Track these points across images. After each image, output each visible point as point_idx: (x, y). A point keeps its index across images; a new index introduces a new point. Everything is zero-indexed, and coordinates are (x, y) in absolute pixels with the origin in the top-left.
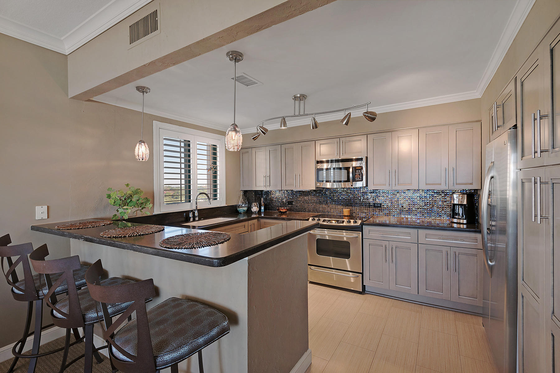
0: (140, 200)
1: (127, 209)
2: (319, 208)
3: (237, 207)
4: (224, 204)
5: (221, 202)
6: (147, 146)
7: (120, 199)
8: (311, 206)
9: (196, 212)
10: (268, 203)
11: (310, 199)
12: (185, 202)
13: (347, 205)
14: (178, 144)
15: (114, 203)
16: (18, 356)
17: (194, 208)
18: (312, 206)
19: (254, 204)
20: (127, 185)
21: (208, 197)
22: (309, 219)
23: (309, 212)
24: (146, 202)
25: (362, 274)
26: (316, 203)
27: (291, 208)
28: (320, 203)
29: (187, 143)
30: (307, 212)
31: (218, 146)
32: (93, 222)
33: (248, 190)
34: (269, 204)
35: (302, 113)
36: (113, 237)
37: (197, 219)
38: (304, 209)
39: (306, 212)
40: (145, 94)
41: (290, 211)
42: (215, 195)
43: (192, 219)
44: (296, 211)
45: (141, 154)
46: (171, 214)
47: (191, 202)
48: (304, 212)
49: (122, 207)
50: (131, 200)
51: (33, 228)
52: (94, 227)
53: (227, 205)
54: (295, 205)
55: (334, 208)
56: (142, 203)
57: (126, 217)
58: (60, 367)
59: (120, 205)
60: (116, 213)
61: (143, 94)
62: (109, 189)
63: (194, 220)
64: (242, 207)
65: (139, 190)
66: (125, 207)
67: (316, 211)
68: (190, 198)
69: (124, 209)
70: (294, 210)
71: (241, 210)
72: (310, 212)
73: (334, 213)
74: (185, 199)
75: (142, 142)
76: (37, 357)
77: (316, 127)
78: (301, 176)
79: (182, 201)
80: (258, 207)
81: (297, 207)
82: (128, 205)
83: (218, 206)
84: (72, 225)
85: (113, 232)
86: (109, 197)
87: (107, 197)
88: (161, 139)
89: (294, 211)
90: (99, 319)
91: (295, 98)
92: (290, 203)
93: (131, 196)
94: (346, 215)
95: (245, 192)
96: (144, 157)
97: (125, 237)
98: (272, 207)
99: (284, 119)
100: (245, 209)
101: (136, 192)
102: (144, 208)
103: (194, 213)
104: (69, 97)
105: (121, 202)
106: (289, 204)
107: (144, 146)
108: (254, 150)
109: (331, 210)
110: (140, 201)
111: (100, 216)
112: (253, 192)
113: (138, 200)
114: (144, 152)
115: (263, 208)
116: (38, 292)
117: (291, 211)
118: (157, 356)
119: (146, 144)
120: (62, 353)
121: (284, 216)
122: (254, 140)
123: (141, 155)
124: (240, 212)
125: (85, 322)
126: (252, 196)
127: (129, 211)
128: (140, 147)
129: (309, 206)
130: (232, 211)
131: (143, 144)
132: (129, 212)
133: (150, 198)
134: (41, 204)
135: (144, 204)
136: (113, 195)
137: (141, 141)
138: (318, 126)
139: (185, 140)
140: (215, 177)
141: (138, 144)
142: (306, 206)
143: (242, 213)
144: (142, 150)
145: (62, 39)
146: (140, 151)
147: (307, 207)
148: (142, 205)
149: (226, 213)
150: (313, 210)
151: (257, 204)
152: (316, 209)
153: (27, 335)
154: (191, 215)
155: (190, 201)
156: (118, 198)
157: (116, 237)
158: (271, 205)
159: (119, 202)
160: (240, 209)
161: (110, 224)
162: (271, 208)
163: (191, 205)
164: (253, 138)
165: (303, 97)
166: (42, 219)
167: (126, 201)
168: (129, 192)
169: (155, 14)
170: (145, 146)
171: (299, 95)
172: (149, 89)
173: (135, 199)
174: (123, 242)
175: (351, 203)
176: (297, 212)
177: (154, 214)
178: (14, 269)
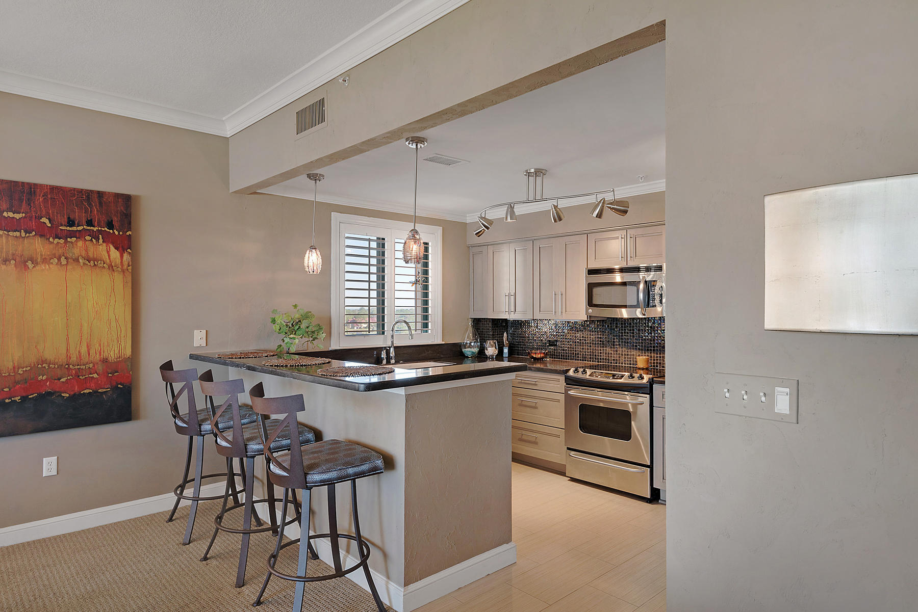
0: (310, 327)
1: (294, 339)
2: (601, 353)
3: (462, 347)
4: (439, 341)
5: (434, 337)
6: (319, 253)
7: (287, 325)
8: (586, 349)
9: (392, 349)
10: (517, 342)
11: (585, 338)
12: (378, 334)
13: (648, 350)
14: (366, 244)
15: (280, 330)
16: (181, 497)
17: (389, 344)
18: (588, 349)
19: (490, 343)
20: (295, 306)
21: (409, 327)
22: (570, 369)
23: (583, 360)
24: (318, 330)
25: (651, 467)
26: (595, 344)
27: (555, 352)
28: (603, 345)
29: (381, 242)
30: (581, 360)
31: (430, 244)
32: (256, 353)
33: (483, 319)
34: (519, 345)
35: (538, 197)
36: (275, 366)
37: (393, 361)
38: (576, 354)
39: (578, 360)
40: (318, 181)
41: (552, 358)
42: (426, 325)
43: (384, 362)
44: (561, 359)
45: (311, 264)
46: (354, 352)
47: (385, 334)
48: (576, 360)
49: (288, 335)
50: (299, 326)
51: (192, 357)
52: (256, 357)
53: (444, 343)
54: (561, 347)
55: (625, 355)
56: (313, 332)
57: (293, 350)
58: (221, 510)
59: (286, 333)
60: (281, 343)
61: (316, 183)
62: (274, 311)
63: (388, 362)
64: (470, 346)
65: (310, 314)
66: (292, 336)
67: (595, 359)
68: (383, 328)
69: (291, 338)
70: (559, 355)
71: (467, 351)
72: (585, 360)
73: (625, 364)
74: (378, 329)
75: (313, 248)
76: (198, 501)
77: (560, 219)
78: (564, 296)
79: (371, 333)
80: (496, 348)
81: (564, 350)
82: (295, 334)
83: (430, 343)
84: (232, 354)
85: (275, 361)
86: (274, 321)
87: (272, 322)
88: (342, 239)
89: (559, 358)
90: (260, 452)
91: (529, 174)
92: (552, 343)
93: (300, 321)
94: (642, 366)
95: (477, 322)
96: (315, 269)
97: (286, 366)
98: (523, 350)
99: (512, 208)
100: (476, 350)
101: (306, 316)
102: (316, 338)
103: (388, 353)
104: (230, 192)
105: (288, 328)
106: (550, 345)
107: (315, 254)
108: (491, 249)
109: (619, 357)
110: (310, 329)
111: (262, 347)
112: (490, 321)
113: (308, 327)
114: (315, 262)
115: (506, 350)
116: (200, 425)
117: (555, 358)
118: (308, 473)
119: (318, 251)
120: (222, 500)
121: (538, 366)
122: (479, 236)
123: (312, 266)
124: (466, 355)
125: (247, 452)
126: (488, 329)
127: (297, 341)
128: (310, 255)
129: (583, 349)
130: (453, 352)
131: (314, 251)
132: (297, 343)
133: (325, 325)
134: (199, 328)
135: (316, 333)
136: (279, 320)
137: (311, 246)
138: (562, 217)
139: (378, 238)
140: (426, 295)
141: (308, 251)
142: (579, 348)
143: (469, 357)
144: (313, 260)
145: (224, 119)
146: (310, 261)
147: (580, 351)
148: (313, 335)
149: (442, 356)
150: (590, 358)
151: (495, 343)
152: (595, 355)
153: (186, 481)
154: (384, 355)
155: (383, 333)
156: (284, 324)
157: (277, 366)
158: (521, 345)
159: (286, 329)
160: (466, 349)
161: (274, 355)
162: (521, 350)
163: (385, 339)
164: (476, 234)
165: (539, 172)
166: (200, 347)
167: (293, 327)
168: (297, 316)
169: (322, 102)
170: (317, 254)
171: (533, 170)
172: (323, 176)
173: (303, 326)
174: (284, 371)
175: (654, 347)
176: (564, 359)
177: (330, 349)
178: (176, 403)
